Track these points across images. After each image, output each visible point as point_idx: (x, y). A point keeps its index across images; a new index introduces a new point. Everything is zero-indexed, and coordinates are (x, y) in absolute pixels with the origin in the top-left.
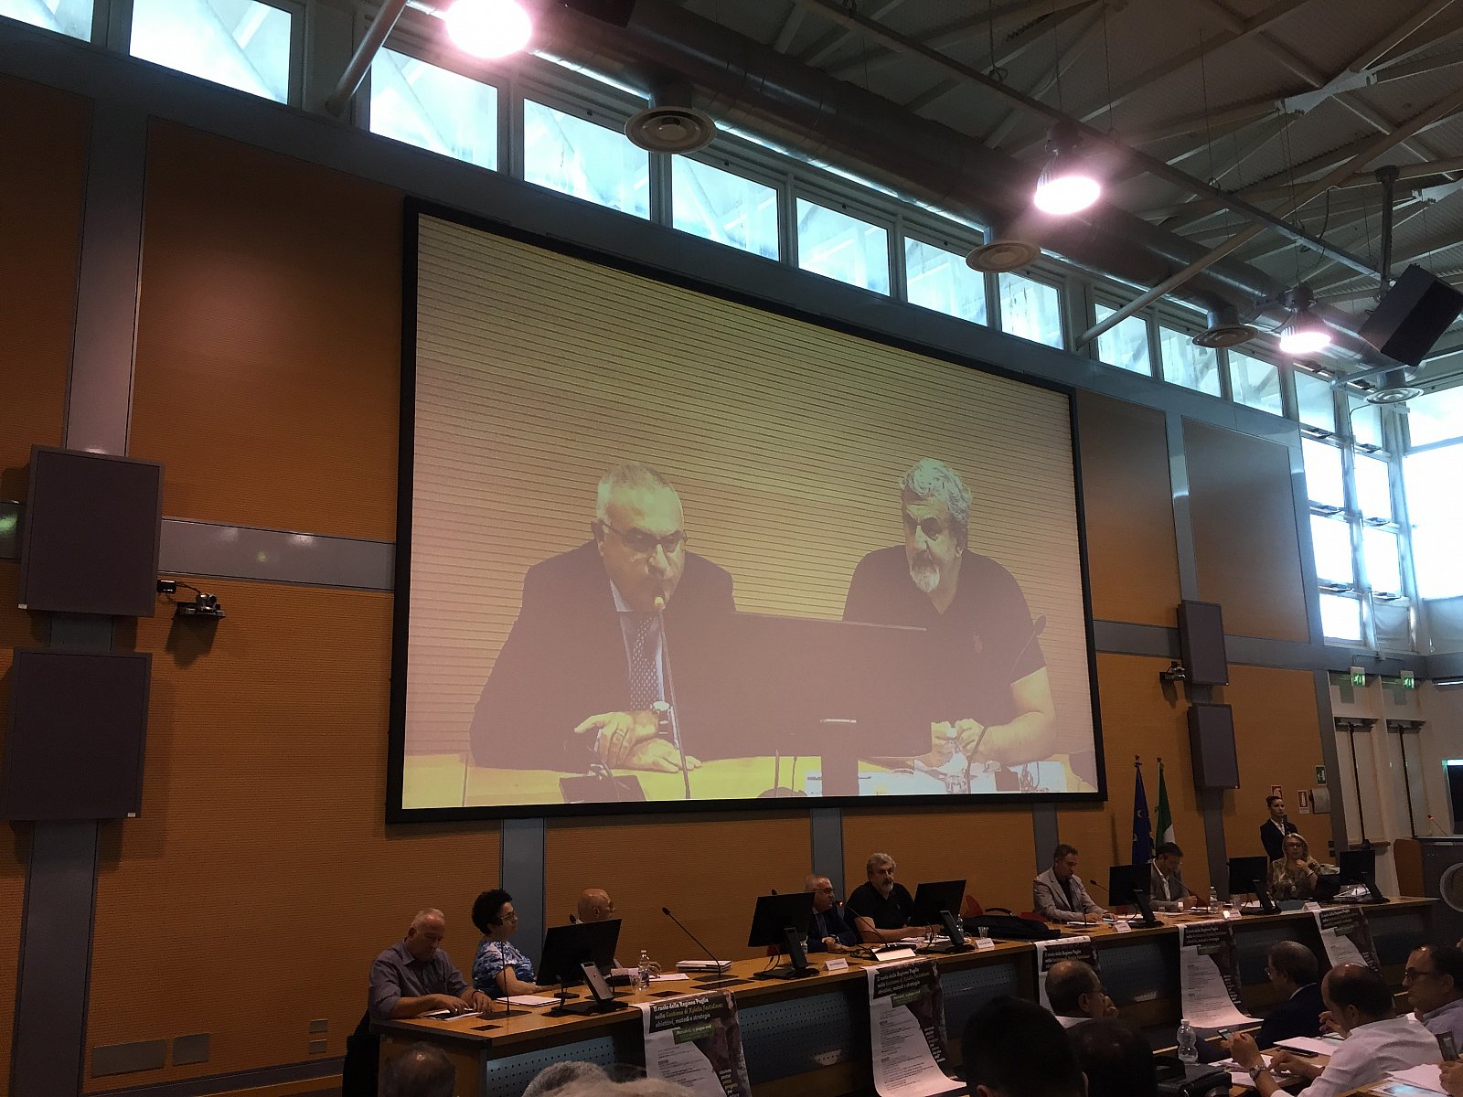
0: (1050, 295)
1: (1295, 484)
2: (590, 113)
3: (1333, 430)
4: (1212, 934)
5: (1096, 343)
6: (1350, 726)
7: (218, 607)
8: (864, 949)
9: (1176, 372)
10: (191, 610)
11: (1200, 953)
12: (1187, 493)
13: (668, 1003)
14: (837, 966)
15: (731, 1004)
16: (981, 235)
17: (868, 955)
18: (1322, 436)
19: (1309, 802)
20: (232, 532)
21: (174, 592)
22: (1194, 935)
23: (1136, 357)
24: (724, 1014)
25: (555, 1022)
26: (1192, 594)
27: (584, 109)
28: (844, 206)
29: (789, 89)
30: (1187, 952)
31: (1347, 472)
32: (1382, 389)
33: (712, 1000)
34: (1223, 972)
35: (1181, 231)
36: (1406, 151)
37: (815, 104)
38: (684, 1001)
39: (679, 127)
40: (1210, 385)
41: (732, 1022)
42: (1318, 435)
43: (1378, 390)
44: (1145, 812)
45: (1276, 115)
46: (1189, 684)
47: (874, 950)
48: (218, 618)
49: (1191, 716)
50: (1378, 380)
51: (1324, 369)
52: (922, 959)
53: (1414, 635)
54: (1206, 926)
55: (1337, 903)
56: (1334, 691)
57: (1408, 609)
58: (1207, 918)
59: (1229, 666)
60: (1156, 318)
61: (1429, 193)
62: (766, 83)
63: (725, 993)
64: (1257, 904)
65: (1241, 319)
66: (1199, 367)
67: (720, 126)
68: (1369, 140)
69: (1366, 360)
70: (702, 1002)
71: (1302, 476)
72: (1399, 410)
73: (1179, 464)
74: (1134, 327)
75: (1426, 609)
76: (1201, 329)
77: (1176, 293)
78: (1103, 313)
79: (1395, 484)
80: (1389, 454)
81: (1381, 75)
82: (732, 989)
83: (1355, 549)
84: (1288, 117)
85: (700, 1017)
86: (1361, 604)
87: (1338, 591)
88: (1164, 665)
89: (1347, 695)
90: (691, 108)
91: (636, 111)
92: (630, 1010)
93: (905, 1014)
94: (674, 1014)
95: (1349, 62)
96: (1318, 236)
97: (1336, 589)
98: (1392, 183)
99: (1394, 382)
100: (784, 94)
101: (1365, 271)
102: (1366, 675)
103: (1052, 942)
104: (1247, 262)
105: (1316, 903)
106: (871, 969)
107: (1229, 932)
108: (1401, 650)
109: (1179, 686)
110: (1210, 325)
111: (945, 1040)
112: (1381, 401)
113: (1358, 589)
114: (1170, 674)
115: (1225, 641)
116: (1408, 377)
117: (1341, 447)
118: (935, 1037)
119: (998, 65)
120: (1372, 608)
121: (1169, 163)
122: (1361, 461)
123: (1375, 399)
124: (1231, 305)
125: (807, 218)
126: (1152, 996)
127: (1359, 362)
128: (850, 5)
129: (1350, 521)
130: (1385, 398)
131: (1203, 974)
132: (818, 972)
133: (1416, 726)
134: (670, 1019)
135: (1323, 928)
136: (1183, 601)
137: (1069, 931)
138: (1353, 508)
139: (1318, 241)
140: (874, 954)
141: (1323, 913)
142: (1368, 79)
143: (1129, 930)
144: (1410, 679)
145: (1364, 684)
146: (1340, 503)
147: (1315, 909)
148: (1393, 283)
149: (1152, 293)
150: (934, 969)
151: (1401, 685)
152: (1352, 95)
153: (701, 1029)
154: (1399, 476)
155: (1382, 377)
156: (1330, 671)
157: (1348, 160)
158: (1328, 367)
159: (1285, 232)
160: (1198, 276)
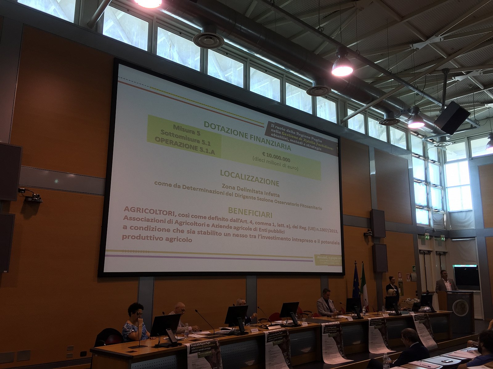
0: (333, 105)
1: (409, 172)
2: (180, 33)
3: (422, 155)
4: (379, 322)
5: (347, 121)
6: (424, 253)
7: (40, 198)
8: (264, 325)
9: (373, 133)
10: (30, 199)
11: (375, 328)
12: (375, 173)
13: (196, 344)
14: (255, 331)
15: (218, 344)
16: (311, 83)
17: (265, 327)
18: (419, 157)
19: (410, 278)
20: (47, 172)
21: (24, 192)
22: (374, 322)
23: (360, 127)
24: (216, 348)
25: (156, 350)
26: (375, 207)
27: (179, 32)
28: (266, 71)
29: (250, 30)
30: (371, 328)
31: (426, 169)
32: (439, 142)
33: (212, 343)
34: (383, 334)
35: (377, 86)
36: (452, 64)
37: (258, 35)
38: (202, 343)
39: (211, 40)
40: (384, 138)
41: (218, 350)
42: (418, 156)
43: (437, 142)
44: (357, 280)
45: (410, 49)
46: (373, 237)
47: (267, 326)
48: (39, 202)
49: (373, 247)
50: (437, 139)
51: (420, 135)
52: (283, 329)
53: (445, 223)
54: (377, 319)
55: (420, 312)
56: (419, 241)
57: (444, 215)
58: (378, 316)
59: (386, 231)
60: (367, 114)
61: (458, 78)
62: (242, 27)
63: (216, 340)
64: (394, 312)
65: (395, 116)
66: (380, 132)
67: (226, 41)
68: (440, 59)
69: (434, 132)
70: (208, 343)
71: (412, 169)
72: (443, 149)
73: (373, 163)
74: (360, 117)
75: (450, 214)
76: (381, 119)
77: (374, 106)
78: (350, 112)
79: (442, 174)
80: (439, 164)
81: (445, 38)
82: (219, 339)
83: (428, 194)
84: (414, 50)
85: (207, 349)
86: (429, 212)
87: (422, 208)
88: (365, 230)
89: (423, 243)
90: (216, 33)
91: (196, 33)
92: (183, 346)
93: (277, 348)
94: (198, 348)
95: (435, 33)
96: (422, 90)
97: (421, 207)
98: (447, 74)
99: (443, 140)
100: (248, 31)
101: (436, 103)
102: (430, 236)
103: (327, 324)
104: (398, 98)
105: (413, 312)
106: (266, 332)
107: (385, 321)
108: (441, 228)
109: (370, 238)
110: (385, 118)
111: (290, 357)
112: (438, 146)
113: (428, 207)
114: (367, 234)
115: (385, 223)
116: (447, 139)
117: (425, 160)
118: (287, 356)
119: (321, 26)
120: (432, 214)
121: (375, 63)
122: (430, 165)
123: (436, 145)
124: (392, 112)
125: (253, 74)
126: (359, 342)
127: (432, 132)
128: (272, 2)
129: (426, 185)
130: (440, 145)
131: (376, 335)
132: (248, 333)
133: (445, 253)
134: (197, 349)
135: (415, 321)
136: (372, 209)
137: (332, 320)
138: (428, 181)
139: (422, 92)
140: (267, 327)
141: (415, 315)
142: (441, 39)
143: (352, 320)
144: (444, 238)
145: (429, 239)
146: (424, 179)
147: (413, 314)
148: (445, 107)
149: (366, 106)
150: (288, 332)
151: (441, 240)
152: (435, 44)
153: (207, 353)
154: (442, 171)
155: (439, 138)
156: (418, 234)
157: (433, 65)
158: (422, 134)
159: (411, 88)
160: (382, 101)
